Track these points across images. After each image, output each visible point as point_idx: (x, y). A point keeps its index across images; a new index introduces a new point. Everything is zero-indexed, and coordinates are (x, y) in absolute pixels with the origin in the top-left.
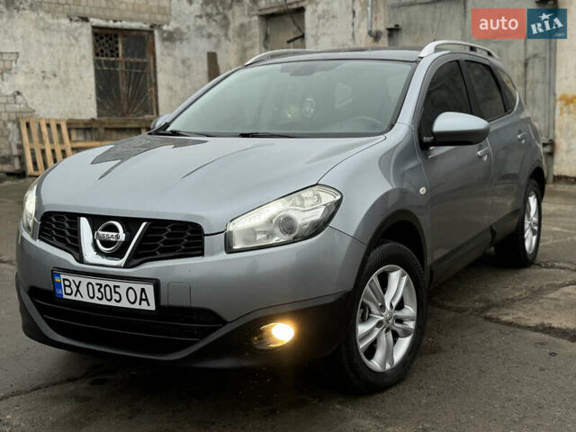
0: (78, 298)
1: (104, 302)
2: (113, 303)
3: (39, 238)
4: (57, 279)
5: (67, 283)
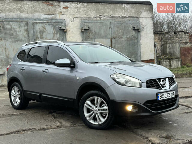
0: (163, 99)
1: (168, 98)
2: (169, 98)
3: (147, 88)
4: (158, 96)
5: (161, 96)
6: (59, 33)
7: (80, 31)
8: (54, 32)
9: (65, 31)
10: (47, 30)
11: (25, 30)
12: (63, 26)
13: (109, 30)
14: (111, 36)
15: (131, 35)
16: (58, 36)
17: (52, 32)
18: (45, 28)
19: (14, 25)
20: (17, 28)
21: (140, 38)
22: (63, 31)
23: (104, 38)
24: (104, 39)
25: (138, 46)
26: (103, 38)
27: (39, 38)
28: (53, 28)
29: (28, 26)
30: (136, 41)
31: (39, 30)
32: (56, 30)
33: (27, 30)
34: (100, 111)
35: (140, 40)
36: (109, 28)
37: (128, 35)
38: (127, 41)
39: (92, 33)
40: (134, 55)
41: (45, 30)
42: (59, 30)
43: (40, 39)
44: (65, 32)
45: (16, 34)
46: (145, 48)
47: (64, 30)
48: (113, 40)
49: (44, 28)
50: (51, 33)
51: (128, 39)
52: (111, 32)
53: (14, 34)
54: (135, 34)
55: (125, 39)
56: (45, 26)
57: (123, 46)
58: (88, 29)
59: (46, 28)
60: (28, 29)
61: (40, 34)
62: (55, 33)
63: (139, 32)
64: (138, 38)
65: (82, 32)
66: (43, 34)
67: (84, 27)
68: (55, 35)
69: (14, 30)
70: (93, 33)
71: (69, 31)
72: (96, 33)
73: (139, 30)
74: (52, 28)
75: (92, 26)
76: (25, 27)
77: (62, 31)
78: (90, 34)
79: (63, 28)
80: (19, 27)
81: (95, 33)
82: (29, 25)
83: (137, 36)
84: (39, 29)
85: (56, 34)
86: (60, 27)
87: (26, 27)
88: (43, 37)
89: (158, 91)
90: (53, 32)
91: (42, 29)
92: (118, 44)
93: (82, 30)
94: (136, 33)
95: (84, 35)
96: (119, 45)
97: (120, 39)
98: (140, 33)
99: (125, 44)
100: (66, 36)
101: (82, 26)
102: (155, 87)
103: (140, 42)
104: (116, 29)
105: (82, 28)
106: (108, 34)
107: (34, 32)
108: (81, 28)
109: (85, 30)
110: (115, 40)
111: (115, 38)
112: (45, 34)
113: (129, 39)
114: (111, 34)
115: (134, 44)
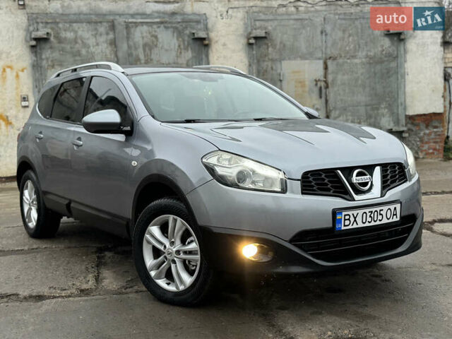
0: (355, 226)
1: (373, 223)
2: (378, 223)
3: (303, 193)
4: (338, 217)
5: (347, 217)
6: (191, 49)
7: (244, 41)
8: (179, 46)
9: (206, 42)
10: (160, 40)
11: (108, 42)
12: (200, 30)
13: (319, 37)
14: (326, 54)
15: (380, 49)
16: (189, 54)
17: (172, 47)
18: (156, 37)
19: (83, 31)
20: (88, 39)
21: (405, 57)
22: (202, 44)
23: (306, 59)
24: (307, 61)
25: (398, 79)
26: (303, 57)
27: (143, 62)
28: (175, 34)
29: (114, 32)
30: (393, 65)
31: (141, 43)
32: (184, 41)
33: (113, 43)
34: (182, 256)
35: (405, 61)
36: (319, 32)
37: (370, 51)
38: (368, 66)
39: (275, 45)
40: (386, 101)
41: (157, 41)
42: (191, 41)
43: (146, 63)
44: (207, 46)
45: (87, 52)
46: (418, 83)
47: (204, 39)
48: (329, 63)
49: (152, 36)
50: (171, 50)
51: (371, 61)
52: (325, 42)
53: (84, 52)
54: (390, 47)
55: (364, 60)
56: (155, 31)
57: (358, 77)
58: (265, 38)
59: (159, 36)
60: (115, 38)
61: (144, 50)
62: (182, 47)
63: (403, 40)
64: (397, 57)
65: (250, 44)
66: (150, 50)
67: (254, 31)
68: (181, 53)
69: (83, 42)
70: (278, 47)
71: (217, 42)
72: (284, 46)
73: (402, 37)
74: (173, 35)
75: (275, 29)
76: (107, 34)
77: (198, 43)
78: (270, 49)
79: (202, 34)
80: (95, 36)
81: (282, 45)
82: (117, 31)
83: (396, 53)
84: (141, 39)
85: (183, 51)
86: (194, 34)
87: (111, 36)
88: (151, 60)
89: (338, 202)
90: (177, 47)
91: (148, 39)
92: (344, 74)
93: (249, 39)
94: (393, 44)
95: (254, 52)
96: (346, 77)
97: (349, 61)
98: (404, 43)
99: (362, 74)
100: (207, 56)
101: (249, 30)
102: (331, 193)
103: (405, 69)
104: (340, 34)
105: (250, 33)
106: (316, 48)
107: (129, 47)
108: (246, 34)
109: (256, 38)
110: (335, 62)
111: (335, 59)
112: (155, 51)
113: (373, 61)
114: (326, 48)
115: (388, 73)
